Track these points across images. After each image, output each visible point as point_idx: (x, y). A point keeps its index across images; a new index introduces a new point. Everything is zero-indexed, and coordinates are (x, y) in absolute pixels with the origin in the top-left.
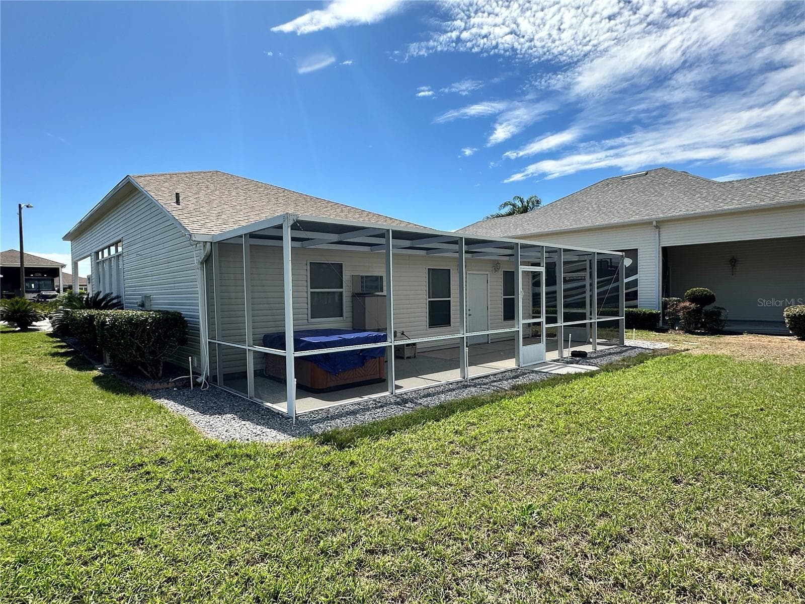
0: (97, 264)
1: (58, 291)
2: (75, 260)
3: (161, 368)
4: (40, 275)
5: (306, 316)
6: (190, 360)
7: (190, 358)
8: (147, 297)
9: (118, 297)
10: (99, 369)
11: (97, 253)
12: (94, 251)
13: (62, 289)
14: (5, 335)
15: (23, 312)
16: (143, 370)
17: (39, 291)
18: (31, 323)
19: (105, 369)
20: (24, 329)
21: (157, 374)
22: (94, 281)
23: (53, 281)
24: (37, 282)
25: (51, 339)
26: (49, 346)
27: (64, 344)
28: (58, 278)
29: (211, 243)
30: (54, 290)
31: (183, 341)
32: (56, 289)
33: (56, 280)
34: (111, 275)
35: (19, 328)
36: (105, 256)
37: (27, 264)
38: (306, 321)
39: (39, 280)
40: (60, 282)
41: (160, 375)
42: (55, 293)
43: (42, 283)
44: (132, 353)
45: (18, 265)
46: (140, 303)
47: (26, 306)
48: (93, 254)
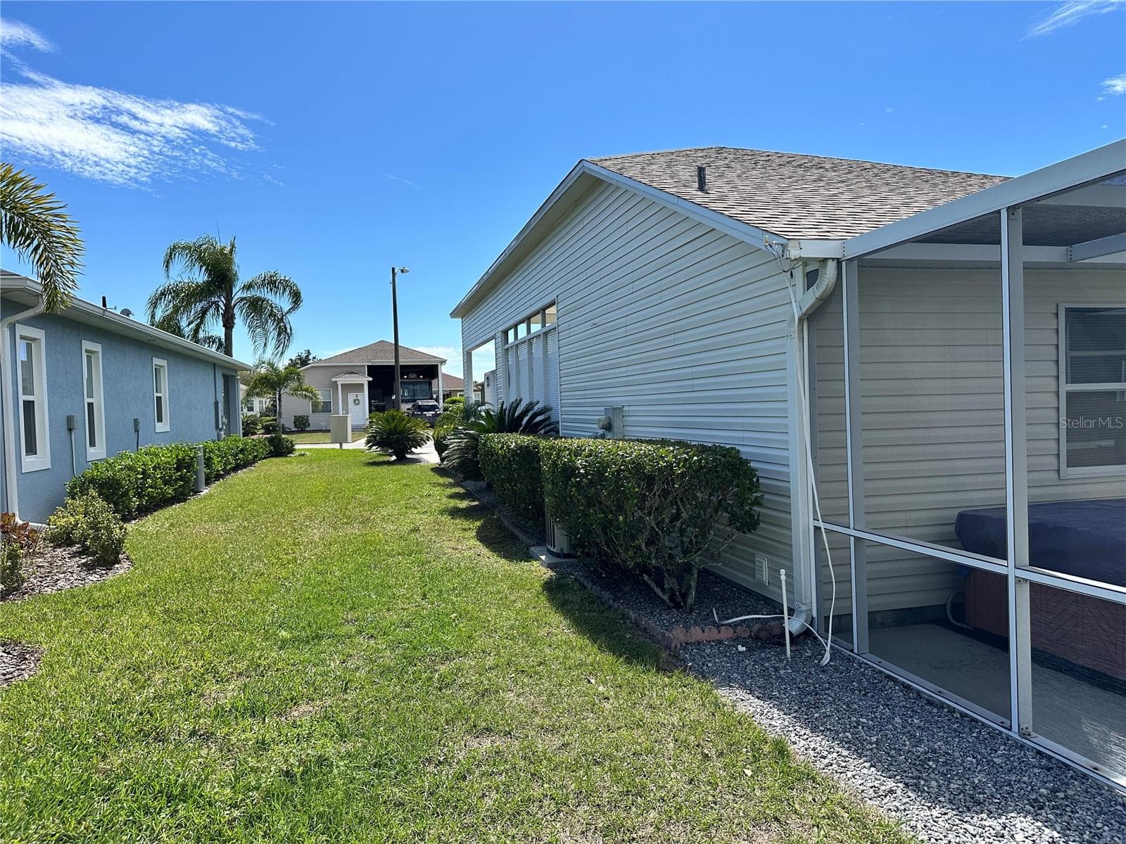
0: (505, 351)
1: (437, 400)
2: (467, 349)
3: (693, 584)
4: (415, 376)
5: (1054, 460)
6: (783, 578)
7: (783, 572)
8: (618, 410)
9: (545, 410)
10: (543, 557)
11: (506, 333)
12: (501, 329)
13: (441, 397)
14: (378, 469)
15: (400, 433)
16: (653, 585)
17: (414, 400)
18: (410, 449)
19: (556, 560)
20: (402, 460)
21: (684, 596)
22: (501, 382)
23: (430, 384)
24: (411, 387)
25: (441, 480)
26: (441, 495)
27: (461, 490)
28: (437, 380)
29: (839, 262)
30: (431, 398)
31: (749, 523)
32: (435, 396)
33: (435, 382)
34: (531, 369)
35: (394, 458)
36: (520, 337)
37: (403, 362)
38: (1054, 475)
39: (413, 384)
40: (439, 386)
41: (690, 600)
42: (432, 403)
43: (417, 387)
44: (639, 548)
45: (391, 362)
46: (605, 423)
47: (404, 423)
48: (500, 334)
